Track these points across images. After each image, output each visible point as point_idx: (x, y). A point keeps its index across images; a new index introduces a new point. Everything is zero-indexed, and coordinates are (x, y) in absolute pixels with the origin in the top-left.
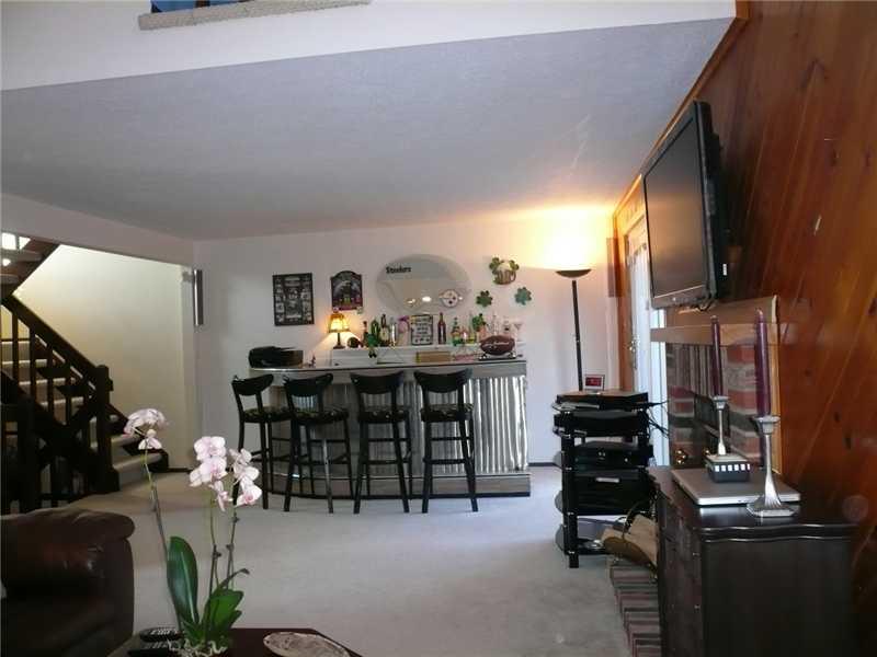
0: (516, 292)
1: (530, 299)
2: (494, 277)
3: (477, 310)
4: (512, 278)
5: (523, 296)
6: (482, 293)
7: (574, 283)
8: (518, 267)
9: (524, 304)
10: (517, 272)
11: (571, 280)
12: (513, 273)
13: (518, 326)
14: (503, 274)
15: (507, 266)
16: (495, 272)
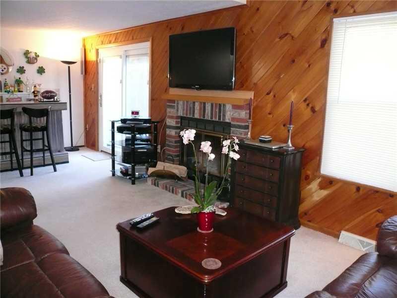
0: (38, 68)
1: (44, 72)
2: (26, 60)
3: (18, 76)
4: (35, 61)
5: (41, 71)
6: (20, 67)
7: (69, 67)
8: (38, 56)
9: (41, 74)
10: (38, 58)
11: (67, 65)
12: (36, 59)
13: (39, 85)
14: (31, 59)
15: (33, 55)
16: (27, 57)
